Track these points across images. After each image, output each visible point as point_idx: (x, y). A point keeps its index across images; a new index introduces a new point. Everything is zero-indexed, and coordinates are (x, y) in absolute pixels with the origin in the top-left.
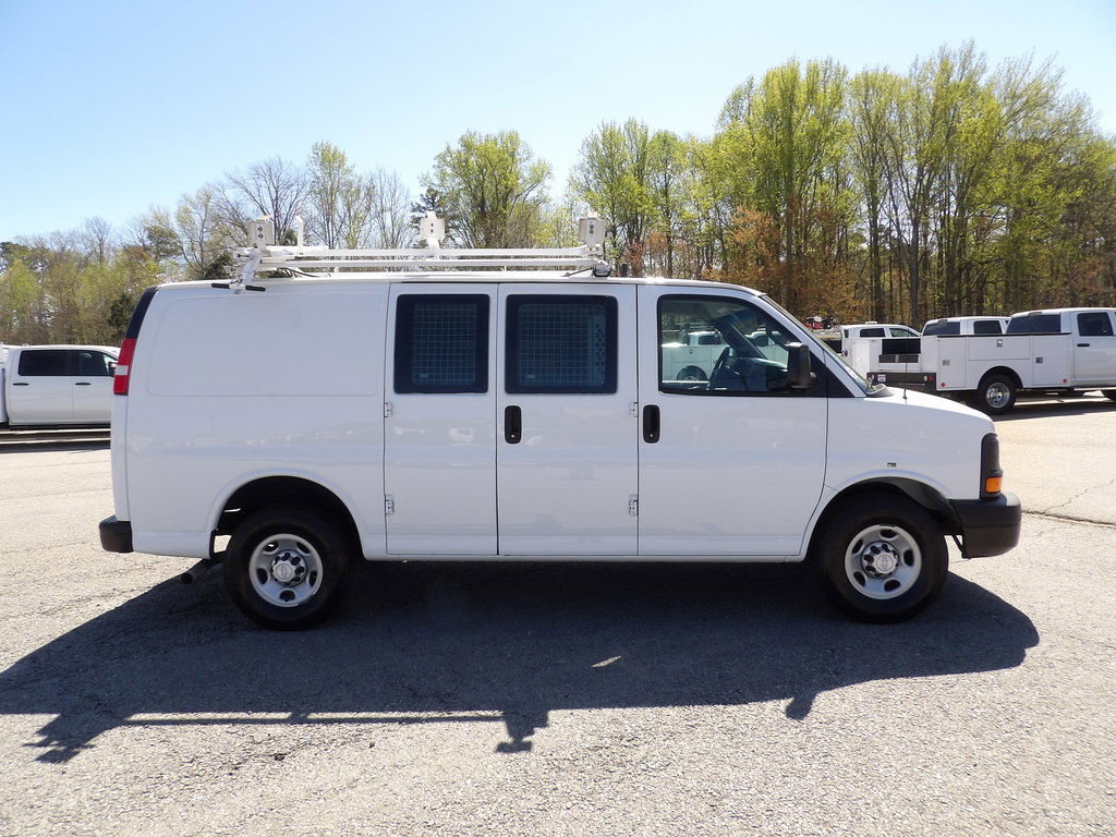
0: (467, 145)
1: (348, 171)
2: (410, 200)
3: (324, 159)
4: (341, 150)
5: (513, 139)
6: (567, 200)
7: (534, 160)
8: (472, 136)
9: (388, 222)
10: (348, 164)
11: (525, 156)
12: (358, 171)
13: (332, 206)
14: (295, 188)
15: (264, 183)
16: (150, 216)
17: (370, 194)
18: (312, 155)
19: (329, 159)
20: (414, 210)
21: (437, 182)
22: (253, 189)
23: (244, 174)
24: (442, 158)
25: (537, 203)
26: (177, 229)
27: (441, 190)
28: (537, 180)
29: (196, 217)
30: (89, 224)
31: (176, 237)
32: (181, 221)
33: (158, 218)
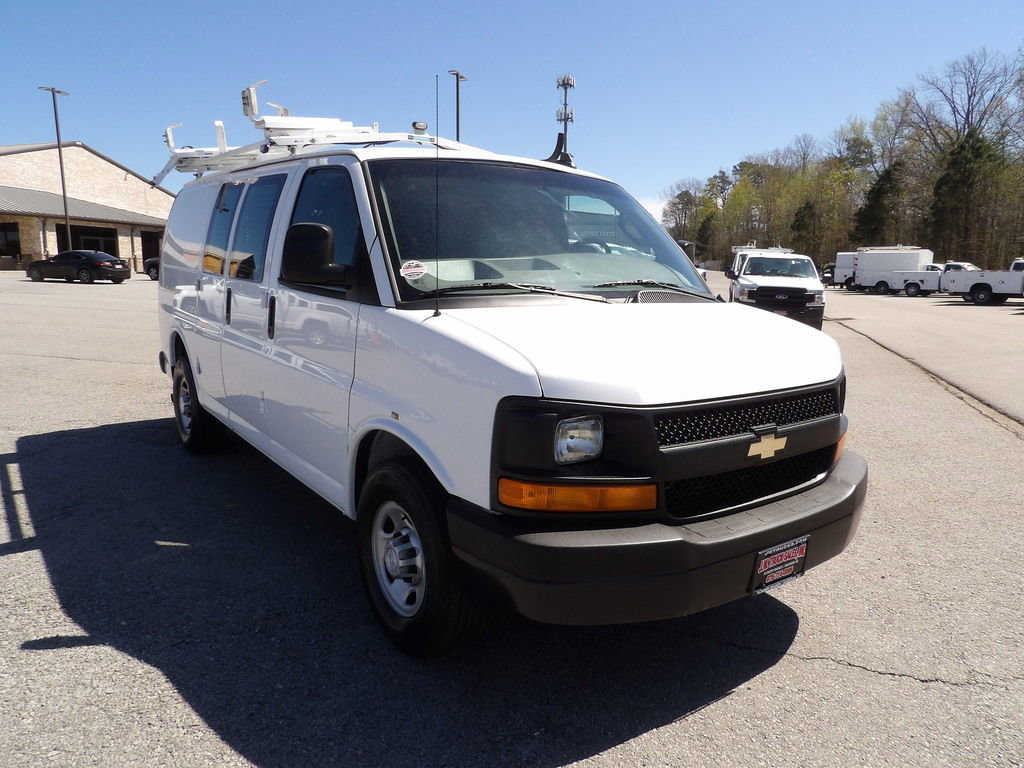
14: (999, 79)
15: (962, 80)
16: (848, 127)
22: (947, 90)
23: (939, 73)
26: (871, 138)
29: (891, 124)
30: (798, 141)
31: (870, 146)
32: (875, 128)
33: (854, 129)
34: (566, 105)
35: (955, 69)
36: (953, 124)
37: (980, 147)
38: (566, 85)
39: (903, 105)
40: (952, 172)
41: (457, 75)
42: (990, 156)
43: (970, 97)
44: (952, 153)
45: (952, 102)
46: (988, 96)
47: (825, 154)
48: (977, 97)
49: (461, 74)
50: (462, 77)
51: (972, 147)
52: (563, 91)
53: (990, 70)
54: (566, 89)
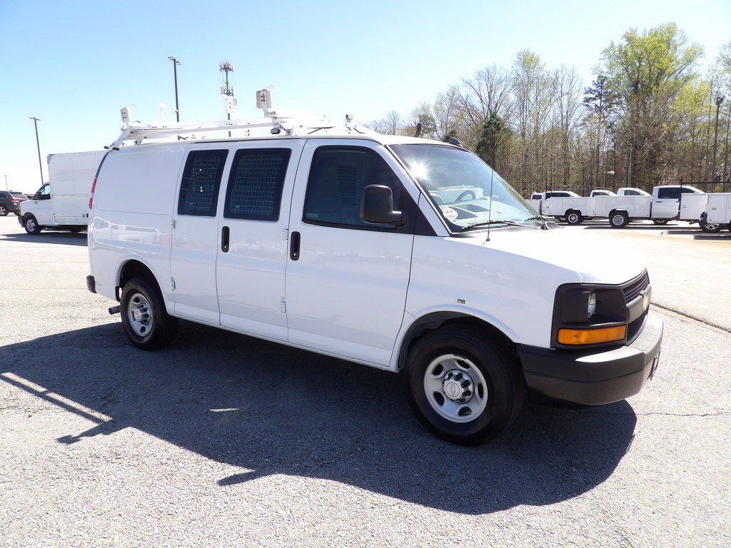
0: (630, 39)
1: (541, 69)
2: (583, 85)
3: (524, 62)
4: (536, 54)
5: (671, 30)
6: (709, 74)
7: (689, 44)
8: (634, 32)
9: (565, 103)
10: (541, 63)
11: (681, 41)
12: (546, 68)
13: (526, 93)
14: (503, 83)
15: (484, 82)
16: (420, 107)
17: (555, 83)
18: (516, 60)
19: (528, 61)
20: (586, 93)
21: (605, 70)
22: (476, 87)
23: (472, 77)
24: (606, 51)
25: (687, 79)
26: (434, 115)
27: (609, 76)
28: (689, 60)
29: (446, 107)
30: (390, 115)
31: (433, 120)
32: (437, 110)
33: (424, 109)
34: (227, 83)
35: (480, 75)
36: (481, 109)
37: (498, 124)
38: (226, 68)
39: (451, 95)
40: (485, 138)
41: (174, 60)
42: (504, 129)
43: (489, 93)
44: (484, 127)
45: (480, 96)
46: (499, 93)
47: (406, 124)
48: (493, 93)
49: (177, 60)
50: (178, 62)
51: (495, 123)
52: (225, 73)
53: (498, 78)
54: (227, 71)
